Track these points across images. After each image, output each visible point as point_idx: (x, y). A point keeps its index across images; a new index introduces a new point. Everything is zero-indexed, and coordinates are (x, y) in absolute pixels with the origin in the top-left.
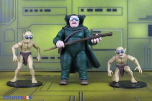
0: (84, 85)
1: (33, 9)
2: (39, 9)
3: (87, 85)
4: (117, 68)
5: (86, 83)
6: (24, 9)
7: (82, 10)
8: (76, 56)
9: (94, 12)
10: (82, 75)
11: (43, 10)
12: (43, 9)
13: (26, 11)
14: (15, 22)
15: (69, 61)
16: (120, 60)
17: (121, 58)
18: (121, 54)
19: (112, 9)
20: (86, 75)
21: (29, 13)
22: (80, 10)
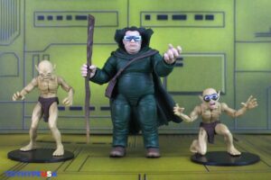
0: (153, 157)
1: (54, 15)
2: (64, 15)
3: (157, 157)
4: (202, 128)
5: (156, 154)
6: (37, 15)
7: (148, 18)
8: (138, 104)
9: (170, 22)
10: (149, 139)
11: (74, 18)
12: (73, 15)
13: (41, 18)
14: (20, 40)
15: (126, 114)
16: (208, 113)
17: (211, 110)
18: (212, 101)
19: (204, 14)
20: (156, 139)
21: (46, 22)
22: (143, 17)
